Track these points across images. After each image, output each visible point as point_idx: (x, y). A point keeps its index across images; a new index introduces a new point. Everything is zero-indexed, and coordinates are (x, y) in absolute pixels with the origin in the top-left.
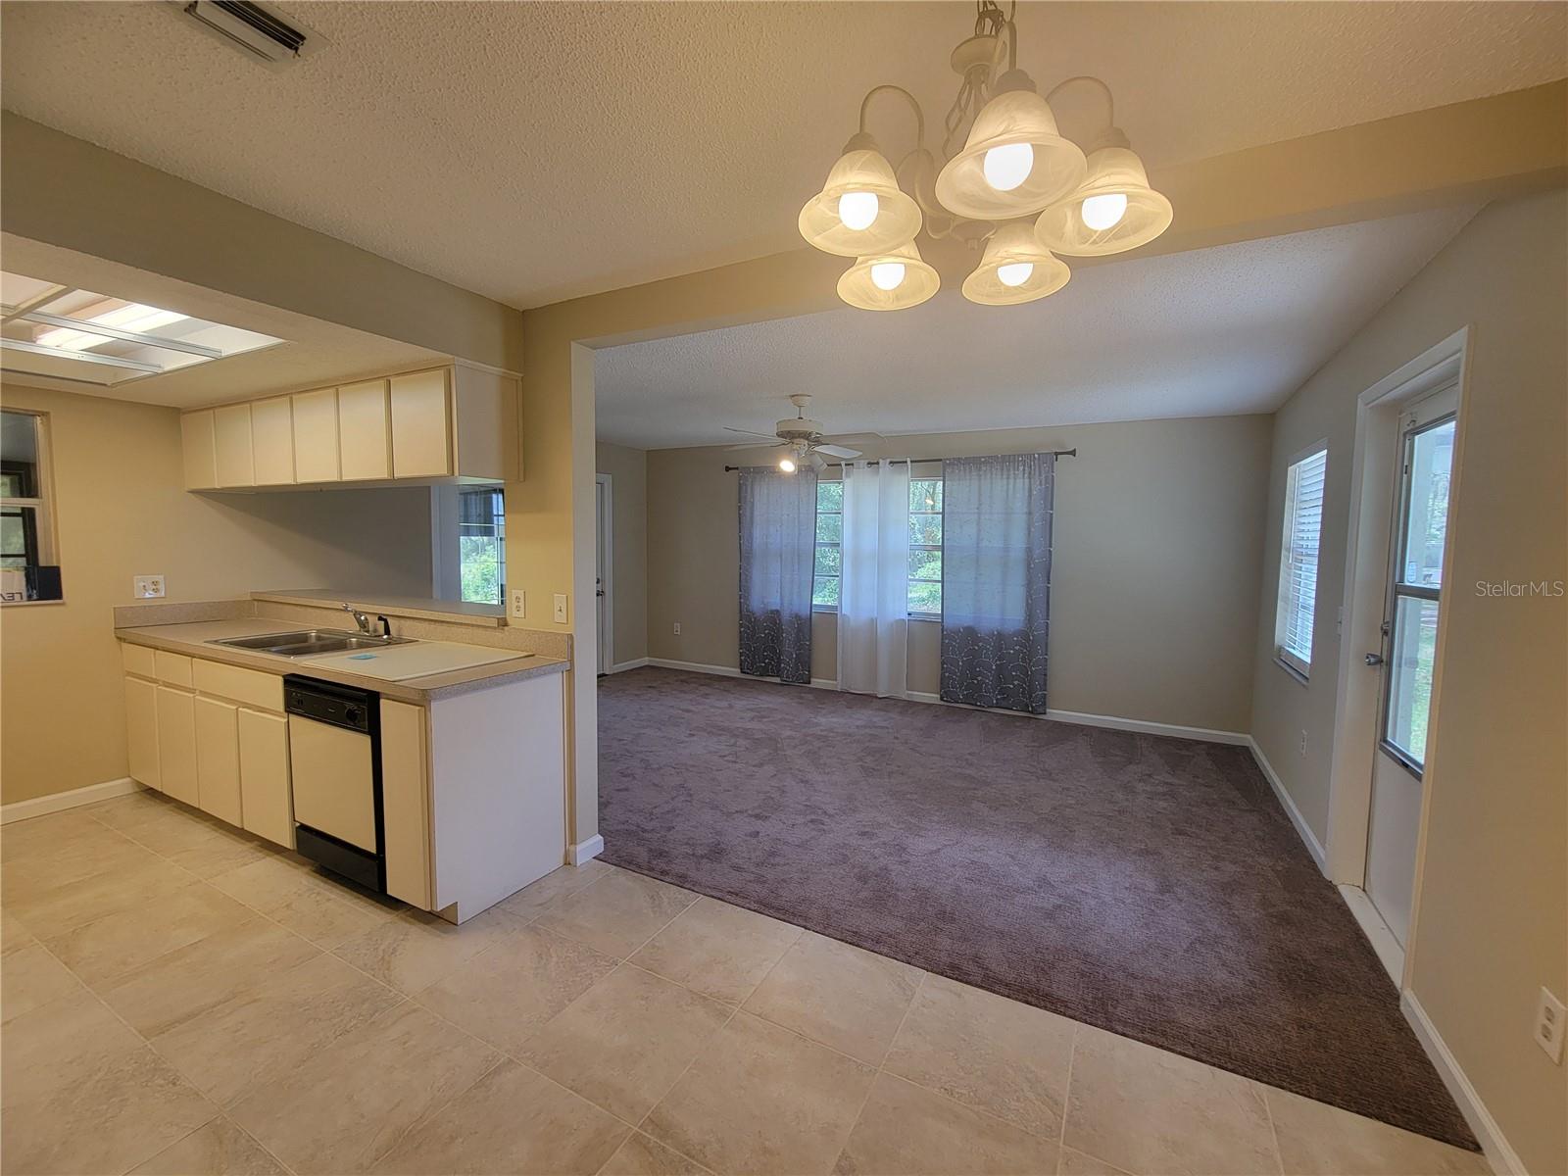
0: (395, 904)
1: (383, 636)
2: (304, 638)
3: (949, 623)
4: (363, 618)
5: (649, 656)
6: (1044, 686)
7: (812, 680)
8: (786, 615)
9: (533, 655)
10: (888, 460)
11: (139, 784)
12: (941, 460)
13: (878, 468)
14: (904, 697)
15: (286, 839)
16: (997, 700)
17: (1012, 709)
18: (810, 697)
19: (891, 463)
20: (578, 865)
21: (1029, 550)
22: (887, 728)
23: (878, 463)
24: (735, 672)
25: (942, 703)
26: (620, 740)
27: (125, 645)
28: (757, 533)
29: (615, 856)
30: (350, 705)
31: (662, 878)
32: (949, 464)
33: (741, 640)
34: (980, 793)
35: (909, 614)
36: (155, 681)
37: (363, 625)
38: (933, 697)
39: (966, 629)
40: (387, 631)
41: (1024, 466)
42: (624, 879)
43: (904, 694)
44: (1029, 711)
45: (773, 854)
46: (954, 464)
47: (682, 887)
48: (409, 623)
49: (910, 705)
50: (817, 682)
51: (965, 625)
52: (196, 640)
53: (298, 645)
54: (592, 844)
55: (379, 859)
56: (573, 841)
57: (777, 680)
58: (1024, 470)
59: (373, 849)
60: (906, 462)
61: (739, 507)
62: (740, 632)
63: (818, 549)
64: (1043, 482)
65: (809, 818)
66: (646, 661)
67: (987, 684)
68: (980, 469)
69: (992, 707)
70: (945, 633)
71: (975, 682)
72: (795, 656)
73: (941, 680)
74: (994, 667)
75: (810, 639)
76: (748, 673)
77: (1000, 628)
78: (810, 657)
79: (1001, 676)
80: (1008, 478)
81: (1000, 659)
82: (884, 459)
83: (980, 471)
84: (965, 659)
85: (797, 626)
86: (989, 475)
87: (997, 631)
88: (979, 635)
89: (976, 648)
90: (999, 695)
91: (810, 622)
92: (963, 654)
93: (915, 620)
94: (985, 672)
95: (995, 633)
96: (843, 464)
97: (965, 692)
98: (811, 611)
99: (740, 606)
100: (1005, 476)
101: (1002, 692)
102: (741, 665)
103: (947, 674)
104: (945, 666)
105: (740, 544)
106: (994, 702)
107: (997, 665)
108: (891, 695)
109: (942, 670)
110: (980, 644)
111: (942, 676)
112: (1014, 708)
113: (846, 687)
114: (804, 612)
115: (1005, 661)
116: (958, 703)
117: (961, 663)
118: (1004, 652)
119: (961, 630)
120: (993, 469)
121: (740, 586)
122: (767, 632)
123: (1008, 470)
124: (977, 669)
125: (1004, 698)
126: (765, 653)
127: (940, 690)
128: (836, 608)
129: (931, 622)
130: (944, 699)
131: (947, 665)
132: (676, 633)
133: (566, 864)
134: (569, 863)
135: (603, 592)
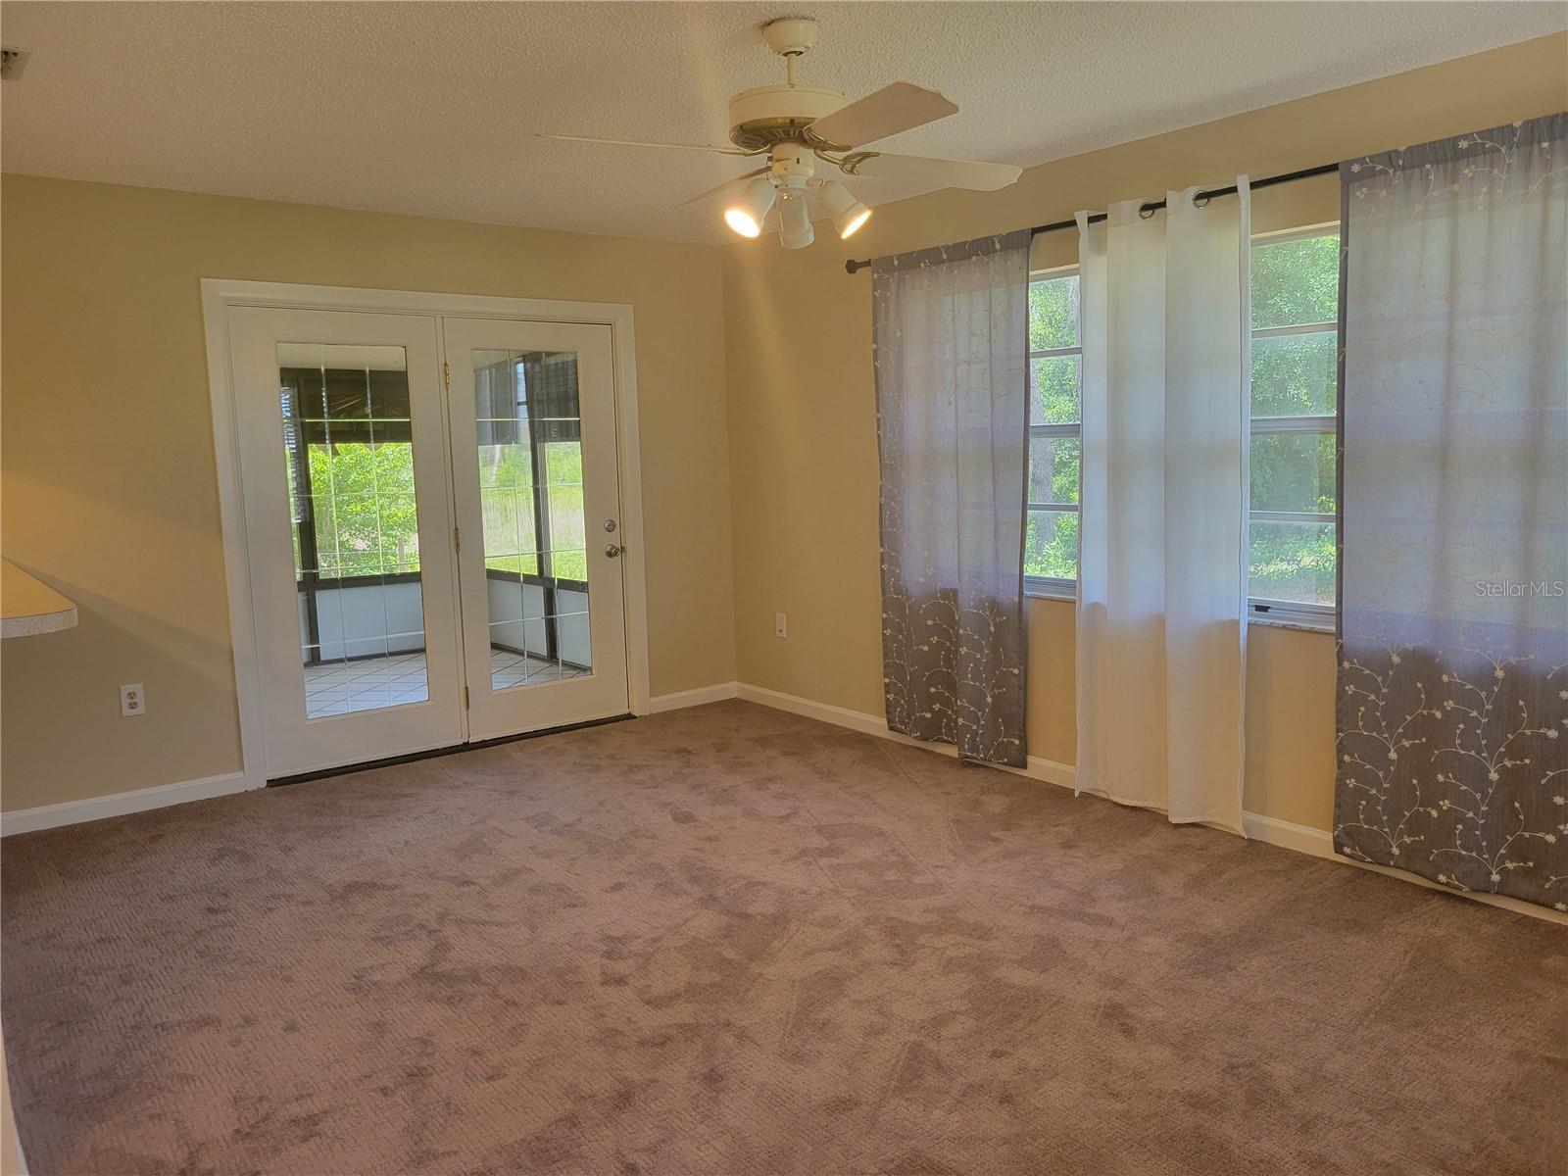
3: (1358, 636)
5: (738, 680)
7: (1031, 759)
8: (968, 602)
10: (1193, 191)
12: (1333, 168)
13: (1166, 215)
16: (1503, 872)
17: (1551, 907)
19: (1199, 197)
23: (1163, 205)
24: (874, 724)
25: (1342, 859)
28: (913, 409)
32: (1360, 177)
33: (885, 655)
35: (1259, 608)
38: (1314, 839)
39: (1405, 655)
46: (1373, 174)
50: (1041, 767)
51: (1409, 646)
57: (953, 752)
60: (1236, 188)
61: (875, 352)
62: (885, 638)
63: (1033, 441)
66: (732, 689)
67: (1470, 826)
68: (1454, 178)
69: (1487, 892)
70: (1346, 665)
71: (1434, 814)
72: (989, 700)
73: (1337, 796)
74: (1494, 776)
75: (1024, 660)
76: (901, 732)
77: (1513, 661)
78: (1024, 704)
79: (1517, 805)
80: (1546, 195)
81: (1512, 753)
82: (1180, 188)
83: (1454, 182)
84: (1406, 743)
85: (992, 629)
86: (1484, 190)
87: (1503, 669)
88: (1445, 678)
89: (1438, 715)
90: (1511, 862)
91: (1020, 620)
92: (1400, 730)
93: (1270, 626)
94: (1464, 788)
95: (1500, 674)
96: (1081, 218)
97: (1408, 840)
98: (1021, 594)
99: (883, 579)
100: (1535, 188)
101: (1519, 852)
102: (888, 712)
103: (1351, 783)
104: (1347, 758)
105: (879, 436)
106: (1495, 877)
107: (1503, 771)
108: (1208, 819)
109: (1339, 768)
110: (1450, 705)
111: (1338, 787)
112: (1560, 906)
113: (1101, 786)
114: (1008, 596)
115: (1527, 761)
116: (1389, 865)
117: (1393, 755)
118: (1528, 732)
119: (1396, 659)
120: (1496, 171)
121: (881, 534)
122: (934, 640)
123: (1548, 165)
124: (1441, 778)
125: (1527, 872)
126: (933, 690)
127: (1335, 826)
128: (1070, 585)
129: (1311, 631)
130: (1347, 850)
131: (1352, 756)
132: (778, 634)
135: (622, 548)
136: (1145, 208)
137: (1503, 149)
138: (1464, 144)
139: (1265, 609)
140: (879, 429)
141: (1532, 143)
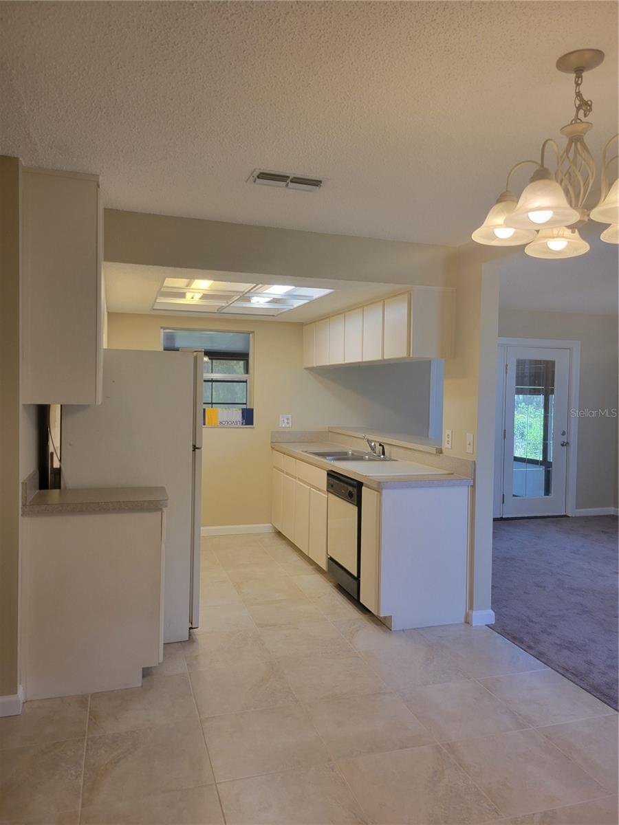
0: (364, 610)
1: (381, 453)
2: (346, 454)
4: (373, 444)
9: (452, 474)
11: (274, 528)
15: (323, 564)
20: (473, 625)
27: (274, 451)
29: (501, 628)
30: (350, 489)
31: (527, 650)
36: (283, 472)
37: (373, 449)
40: (384, 454)
42: (501, 641)
47: (538, 659)
48: (395, 449)
52: (298, 450)
53: (342, 457)
54: (484, 616)
55: (358, 579)
56: (471, 608)
59: (356, 575)
66: (612, 511)
133: (466, 622)
134: (467, 622)
135: (567, 443)
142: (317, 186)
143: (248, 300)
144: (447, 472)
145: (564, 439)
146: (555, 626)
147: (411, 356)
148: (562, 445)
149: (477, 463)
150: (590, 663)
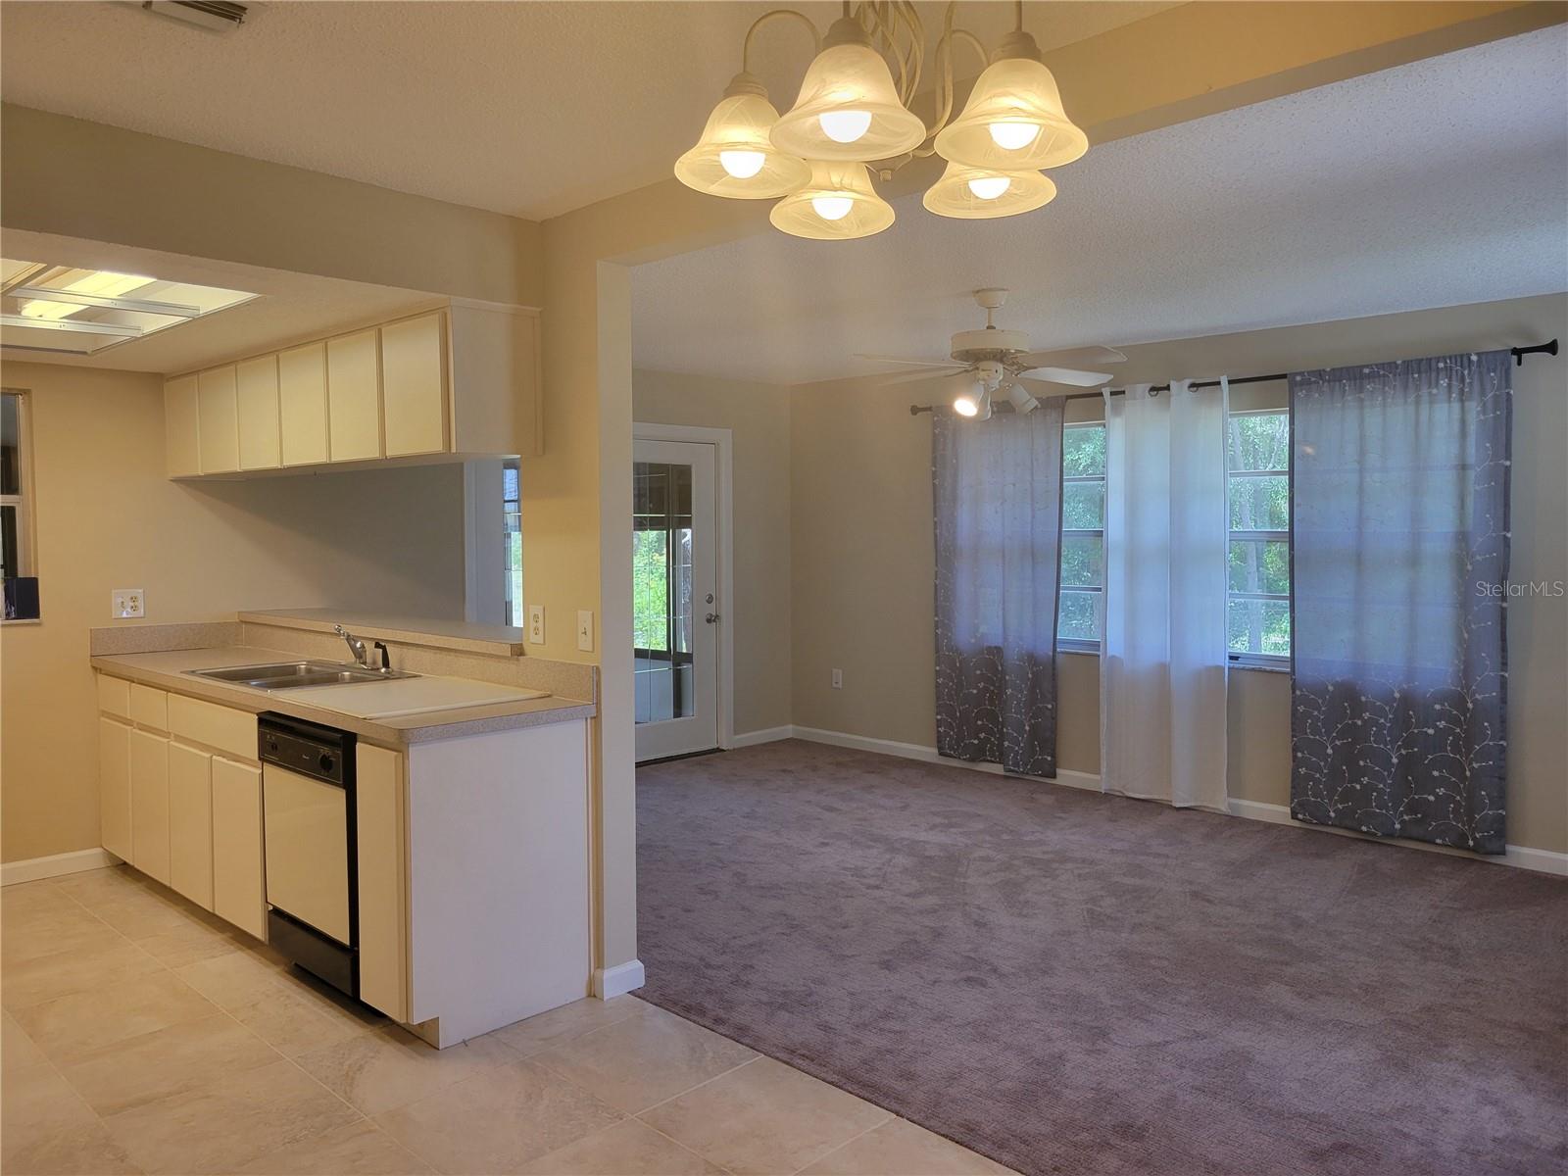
0: (371, 1016)
1: (380, 667)
2: (292, 670)
3: (1306, 673)
4: (358, 645)
5: (793, 723)
6: (1501, 798)
7: (1059, 771)
8: (1012, 656)
9: (549, 696)
10: (1188, 382)
11: (111, 856)
12: (1284, 376)
13: (1170, 396)
14: (1224, 808)
15: (257, 928)
16: (1402, 822)
17: (1432, 842)
18: (1048, 800)
19: (1193, 385)
20: (605, 999)
21: (1462, 537)
22: (1168, 857)
23: (1168, 388)
24: (928, 753)
25: (1296, 824)
26: (714, 844)
27: (101, 677)
28: (964, 515)
29: (657, 993)
30: (325, 750)
31: (715, 1028)
32: (1301, 384)
33: (938, 698)
34: (1290, 970)
35: (1231, 658)
36: (129, 723)
37: (359, 654)
38: (1277, 812)
39: (1336, 685)
40: (386, 663)
41: (1450, 379)
42: (662, 1021)
43: (1222, 804)
44: (1469, 849)
45: (886, 1016)
46: (1309, 383)
47: (737, 1041)
48: (411, 652)
49: (1233, 823)
50: (1067, 776)
51: (1338, 679)
52: (172, 670)
53: (285, 677)
54: (626, 974)
55: (352, 951)
56: (600, 964)
57: (998, 769)
58: (1450, 386)
59: (346, 941)
60: (1219, 383)
61: (934, 473)
62: (937, 685)
63: (1065, 541)
64: (1490, 406)
65: (964, 974)
66: (789, 731)
67: (1381, 792)
68: (1361, 390)
69: (1391, 836)
70: (1298, 693)
71: (1358, 787)
72: (1027, 728)
73: (1293, 781)
74: (1395, 760)
75: (1055, 699)
76: (950, 756)
77: (1405, 686)
78: (1054, 730)
79: (1410, 778)
80: (1418, 402)
81: (1407, 744)
82: (1179, 379)
83: (1361, 392)
84: (1338, 743)
85: (1030, 676)
86: (1380, 399)
87: (1399, 692)
88: (1363, 699)
89: (1359, 723)
90: (1407, 815)
91: (1054, 669)
92: (1334, 734)
93: (1243, 669)
94: (1377, 768)
95: (1397, 695)
96: (1106, 392)
97: (1340, 807)
98: (1054, 650)
99: (937, 640)
100: (1412, 398)
101: (1412, 808)
102: (939, 742)
103: (1303, 771)
104: (1299, 755)
105: (936, 536)
106: (1397, 826)
107: (1401, 757)
108: (1199, 804)
109: (1294, 761)
110: (1366, 715)
111: (1293, 774)
112: (1438, 841)
113: (1116, 787)
114: (1045, 650)
115: (1416, 749)
116: (1328, 825)
117: (1330, 751)
118: (1416, 731)
119: (1331, 688)
120: (1387, 388)
121: (936, 607)
122: (981, 685)
123: (1418, 388)
124: (1362, 763)
125: (1417, 821)
126: (979, 723)
127: (1292, 800)
128: (1096, 645)
129: (1272, 672)
130: (1300, 816)
131: (1303, 753)
132: (834, 685)
133: (589, 996)
134: (593, 993)
135: (717, 616)
136: (1153, 389)
137: (1390, 375)
138: (1366, 371)
139: (1236, 658)
140: (935, 529)
141: (1408, 374)
142: (233, 18)
143: (12, 307)
144: (537, 694)
145: (711, 609)
146: (752, 967)
147: (454, 450)
148: (709, 621)
149: (603, 671)
150: (826, 1028)
